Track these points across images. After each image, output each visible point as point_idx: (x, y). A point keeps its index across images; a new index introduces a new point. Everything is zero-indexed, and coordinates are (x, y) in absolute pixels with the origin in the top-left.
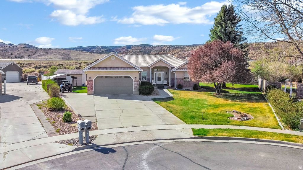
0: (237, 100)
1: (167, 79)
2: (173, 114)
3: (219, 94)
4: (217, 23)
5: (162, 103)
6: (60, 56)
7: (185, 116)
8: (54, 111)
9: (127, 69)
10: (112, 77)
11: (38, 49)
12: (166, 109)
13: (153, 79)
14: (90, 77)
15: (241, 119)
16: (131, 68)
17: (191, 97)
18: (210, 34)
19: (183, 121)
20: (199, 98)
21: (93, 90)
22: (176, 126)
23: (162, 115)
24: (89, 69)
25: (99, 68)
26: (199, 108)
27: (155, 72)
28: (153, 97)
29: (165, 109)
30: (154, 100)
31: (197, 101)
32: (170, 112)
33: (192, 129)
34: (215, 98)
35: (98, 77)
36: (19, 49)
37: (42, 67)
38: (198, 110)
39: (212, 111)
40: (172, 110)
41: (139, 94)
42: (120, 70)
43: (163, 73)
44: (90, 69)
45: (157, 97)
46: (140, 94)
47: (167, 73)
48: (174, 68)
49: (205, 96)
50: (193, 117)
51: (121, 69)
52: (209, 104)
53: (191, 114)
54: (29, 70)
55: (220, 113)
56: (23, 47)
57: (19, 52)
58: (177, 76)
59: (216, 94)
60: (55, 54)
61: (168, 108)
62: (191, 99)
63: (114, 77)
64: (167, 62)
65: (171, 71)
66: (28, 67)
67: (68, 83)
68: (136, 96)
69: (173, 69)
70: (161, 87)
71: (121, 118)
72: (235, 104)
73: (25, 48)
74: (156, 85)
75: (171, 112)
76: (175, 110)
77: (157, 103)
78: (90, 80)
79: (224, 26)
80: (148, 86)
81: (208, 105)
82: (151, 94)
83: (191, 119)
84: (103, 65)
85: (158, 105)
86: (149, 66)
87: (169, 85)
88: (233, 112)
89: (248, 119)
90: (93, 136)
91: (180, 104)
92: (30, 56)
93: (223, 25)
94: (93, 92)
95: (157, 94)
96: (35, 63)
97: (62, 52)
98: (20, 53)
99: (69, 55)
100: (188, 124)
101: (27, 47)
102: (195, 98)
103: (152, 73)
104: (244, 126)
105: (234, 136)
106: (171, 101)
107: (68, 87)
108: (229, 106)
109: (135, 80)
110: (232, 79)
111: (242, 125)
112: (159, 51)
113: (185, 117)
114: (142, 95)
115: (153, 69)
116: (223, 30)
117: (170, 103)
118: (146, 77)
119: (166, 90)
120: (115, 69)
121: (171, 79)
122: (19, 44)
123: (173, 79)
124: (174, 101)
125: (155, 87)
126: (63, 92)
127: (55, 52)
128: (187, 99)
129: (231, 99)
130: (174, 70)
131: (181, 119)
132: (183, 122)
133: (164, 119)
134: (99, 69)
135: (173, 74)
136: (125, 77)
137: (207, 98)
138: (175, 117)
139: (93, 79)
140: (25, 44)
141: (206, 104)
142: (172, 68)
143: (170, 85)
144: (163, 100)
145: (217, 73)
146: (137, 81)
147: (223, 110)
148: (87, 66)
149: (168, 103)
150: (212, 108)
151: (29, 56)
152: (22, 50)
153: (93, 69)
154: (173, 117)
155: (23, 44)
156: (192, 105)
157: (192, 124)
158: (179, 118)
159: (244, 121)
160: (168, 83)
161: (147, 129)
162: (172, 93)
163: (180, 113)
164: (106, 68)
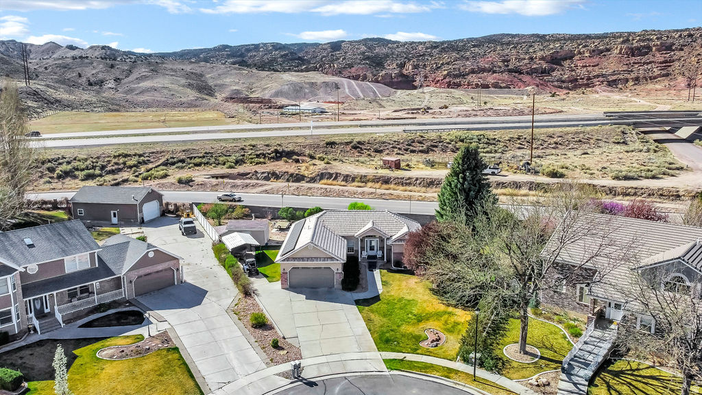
1: (382, 249)
2: (370, 333)
5: (365, 310)
6: (183, 81)
7: (380, 339)
8: (257, 328)
9: (327, 260)
10: (309, 268)
12: (366, 325)
13: (363, 249)
14: (284, 269)
16: (332, 259)
21: (288, 283)
22: (368, 355)
23: (359, 335)
24: (283, 261)
25: (294, 259)
26: (400, 323)
27: (366, 239)
29: (364, 325)
30: (357, 303)
32: (369, 330)
34: (431, 295)
35: (293, 268)
36: (95, 64)
39: (411, 329)
40: (371, 326)
42: (319, 262)
43: (377, 241)
45: (362, 296)
46: (343, 289)
47: (382, 241)
49: (422, 290)
50: (387, 341)
51: (320, 260)
52: (416, 312)
53: (388, 335)
55: (417, 333)
56: (101, 57)
57: (94, 72)
58: (394, 250)
60: (172, 75)
61: (368, 323)
63: (312, 268)
64: (381, 231)
68: (338, 291)
70: (373, 263)
73: (105, 58)
74: (367, 258)
76: (375, 326)
77: (359, 310)
78: (285, 272)
83: (384, 344)
84: (299, 255)
85: (360, 315)
86: (357, 237)
89: (436, 346)
92: (118, 79)
94: (288, 287)
95: (363, 288)
97: (188, 68)
98: (98, 73)
99: (202, 75)
102: (406, 297)
106: (376, 306)
109: (337, 272)
111: (426, 355)
112: (406, 58)
117: (373, 312)
118: (353, 248)
119: (377, 275)
122: (92, 48)
123: (390, 250)
124: (380, 305)
125: (365, 262)
127: (172, 69)
131: (375, 343)
132: (376, 347)
133: (360, 343)
136: (325, 269)
137: (421, 297)
139: (288, 270)
140: (103, 48)
141: (413, 313)
142: (388, 238)
143: (385, 260)
147: (424, 326)
152: (101, 66)
153: (287, 261)
154: (369, 340)
155: (98, 47)
158: (374, 340)
159: (430, 349)
160: (383, 256)
162: (382, 284)
163: (377, 334)
164: (303, 259)
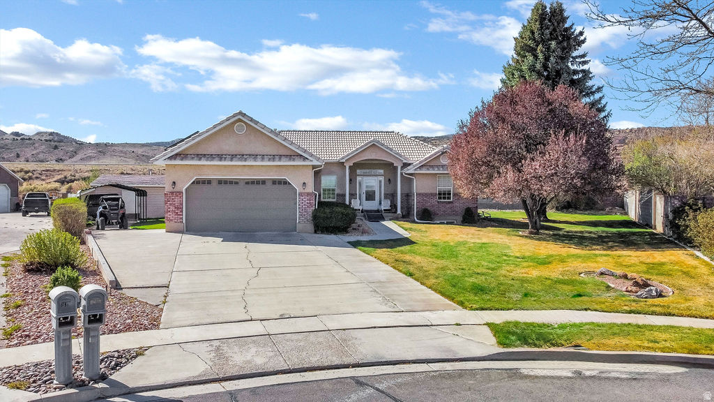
0: (594, 244)
1: (392, 196)
2: (415, 279)
3: (538, 230)
4: (522, 47)
5: (379, 251)
7: (454, 286)
8: (42, 272)
9: (280, 159)
10: (236, 183)
11: (81, 144)
12: (394, 268)
13: (353, 195)
14: (174, 183)
15: (639, 293)
16: (293, 156)
17: (461, 237)
18: (504, 77)
19: (452, 299)
20: (484, 240)
21: (182, 218)
22: (433, 317)
23: (380, 282)
24: (170, 158)
25: (200, 156)
26: (493, 266)
27: (359, 178)
28: (353, 238)
29: (389, 268)
30: (355, 244)
31: (481, 247)
32: (406, 274)
33: (488, 324)
34: (529, 241)
35: (197, 182)
36: (37, 145)
37: (79, 180)
38: (493, 269)
39: (535, 273)
40: (411, 269)
41: (313, 230)
42: (259, 163)
43: (380, 182)
44: (175, 159)
45: (365, 238)
46: (315, 232)
47: (391, 181)
48: (410, 164)
49: (500, 236)
50: (479, 290)
51: (263, 159)
52: (518, 255)
53: (472, 280)
54: (45, 185)
55: (561, 277)
56: (46, 141)
57: (35, 152)
58: (418, 186)
59: (531, 233)
60: (120, 157)
61: (397, 264)
62: (464, 243)
63: (242, 184)
64: (391, 150)
65: (401, 174)
66: (44, 180)
67: (117, 205)
68: (304, 235)
69: (409, 168)
70: (376, 216)
71: (246, 292)
72: (596, 256)
73: (50, 141)
74: (362, 212)
75: (411, 275)
76: (420, 269)
77: (364, 252)
78: (175, 190)
79: (541, 56)
80: (339, 209)
81: (518, 258)
82: (347, 232)
83: (476, 294)
84: (213, 149)
85: (369, 257)
86: (344, 161)
87: (396, 212)
88: (602, 274)
89: (660, 295)
90: (129, 351)
91: (433, 255)
92: (61, 159)
93: (538, 51)
94: (182, 226)
95: (364, 232)
96: (62, 170)
97: (140, 151)
98: (38, 154)
100: (471, 309)
101: (56, 139)
102: (473, 241)
103: (350, 180)
104: (661, 314)
105: (648, 348)
106: (407, 248)
107: (118, 214)
108: (580, 260)
109: (302, 191)
110: (579, 184)
111: (653, 313)
113: (454, 290)
114: (322, 232)
115: (353, 169)
116: (538, 66)
117: (402, 252)
118: (333, 190)
119: (389, 224)
120: (246, 160)
121: (402, 194)
122: (38, 134)
123: (407, 196)
124: (415, 247)
125: (359, 215)
126: (103, 229)
127: (121, 151)
128: (452, 244)
129: (576, 244)
130: (410, 170)
131: (443, 294)
132: (451, 303)
133: (389, 296)
134: (200, 159)
135: (408, 181)
136: (274, 182)
137: (507, 241)
138: (422, 290)
139: (183, 186)
141: (510, 256)
142: (406, 165)
143: (399, 212)
144: (381, 245)
145: (537, 167)
146: (308, 194)
147: (567, 269)
148: (166, 150)
149: (399, 252)
150: (531, 264)
151: (59, 160)
152: (43, 147)
153: (182, 160)
154: (417, 290)
155: (46, 133)
156: (470, 257)
157: (482, 309)
158: (435, 290)
159: (650, 301)
160: (394, 206)
161: (332, 325)
162: (406, 230)
163: (437, 278)
164: (220, 157)
